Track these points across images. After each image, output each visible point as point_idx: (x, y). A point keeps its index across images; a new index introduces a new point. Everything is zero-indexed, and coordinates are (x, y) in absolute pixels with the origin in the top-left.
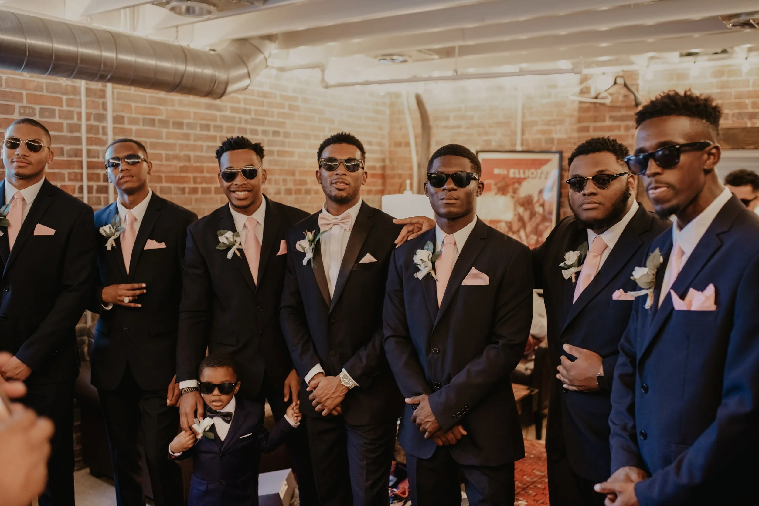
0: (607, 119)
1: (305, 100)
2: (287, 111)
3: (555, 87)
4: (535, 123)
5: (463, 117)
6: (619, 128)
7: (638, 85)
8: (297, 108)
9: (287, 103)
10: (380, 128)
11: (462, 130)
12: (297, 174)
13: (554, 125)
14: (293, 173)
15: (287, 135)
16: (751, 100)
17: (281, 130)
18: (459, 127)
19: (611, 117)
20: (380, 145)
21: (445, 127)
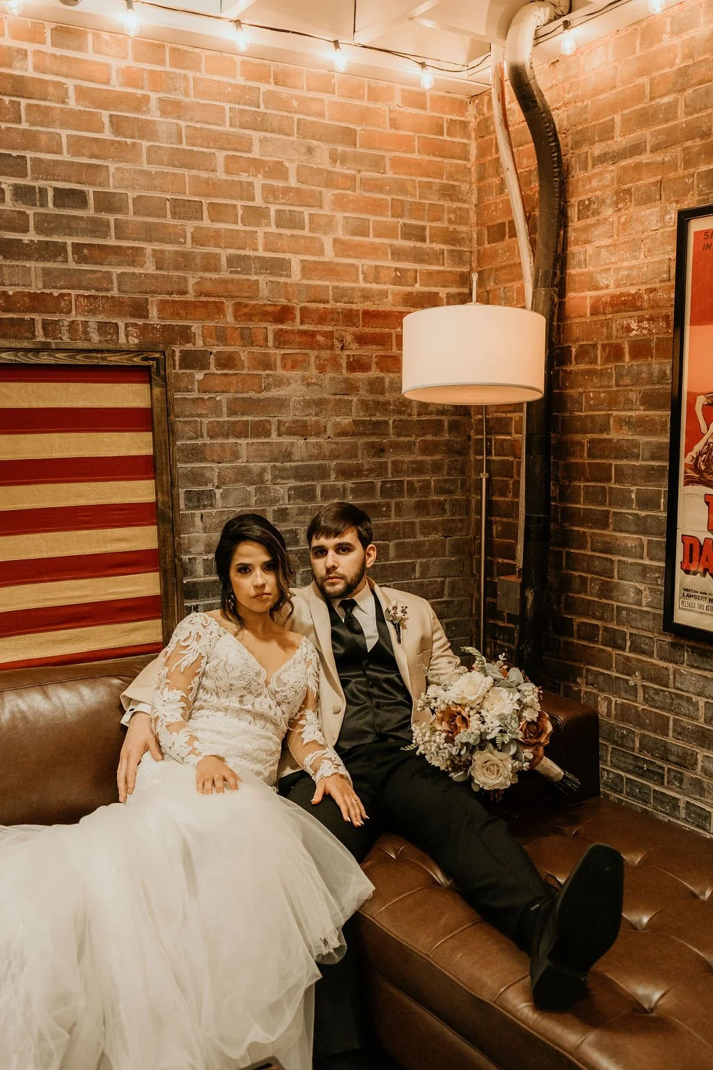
1: (171, 108)
2: (107, 135)
5: (645, 118)
8: (146, 130)
9: (105, 115)
10: (449, 192)
11: (645, 158)
12: (154, 312)
14: (139, 309)
15: (107, 202)
17: (90, 190)
18: (636, 149)
20: (452, 238)
21: (603, 159)
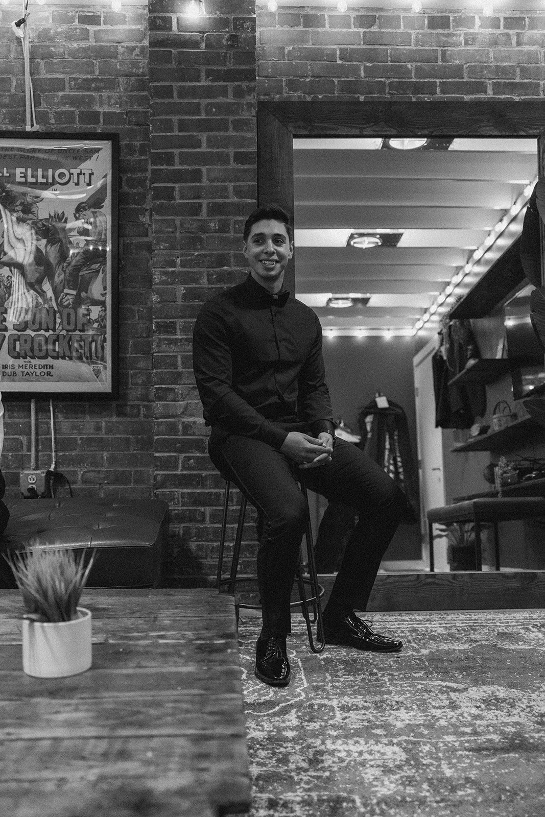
0: (203, 74)
3: (93, 20)
4: (59, 85)
6: (224, 92)
7: (254, 20)
13: (97, 89)
16: (414, 64)
19: (209, 73)
